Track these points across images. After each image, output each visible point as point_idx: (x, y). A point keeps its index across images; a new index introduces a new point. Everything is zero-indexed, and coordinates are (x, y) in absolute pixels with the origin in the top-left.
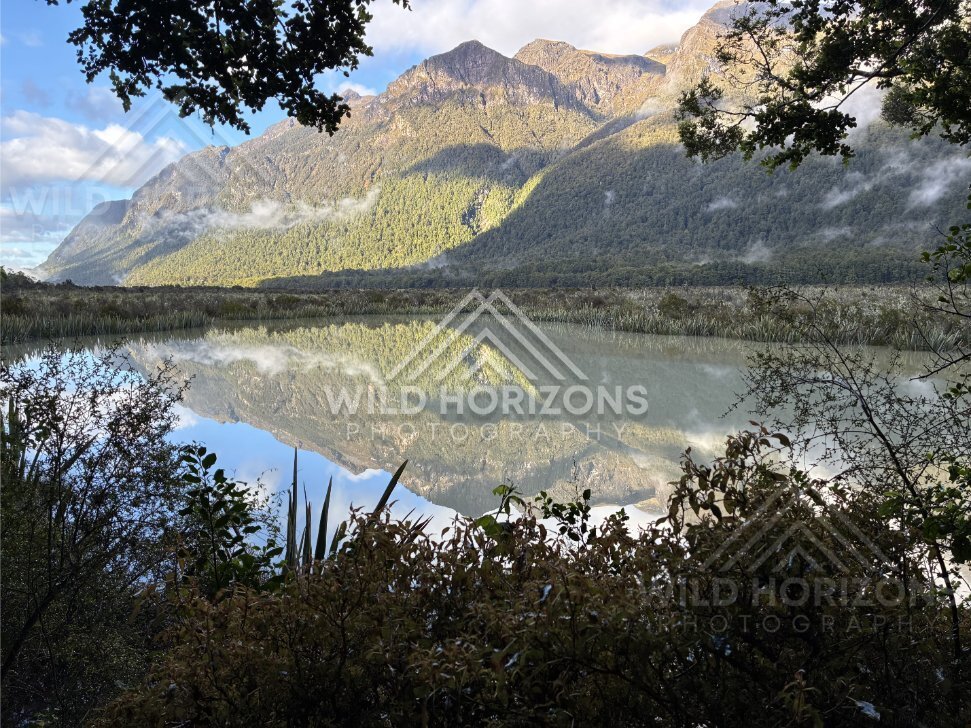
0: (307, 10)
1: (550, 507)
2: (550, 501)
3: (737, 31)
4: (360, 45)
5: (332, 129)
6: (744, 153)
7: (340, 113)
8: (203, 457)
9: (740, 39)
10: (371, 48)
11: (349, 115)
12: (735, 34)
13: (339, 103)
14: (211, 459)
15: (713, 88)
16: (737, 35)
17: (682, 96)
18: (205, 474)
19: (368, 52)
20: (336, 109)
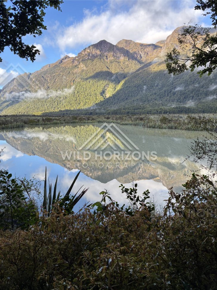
0: (17, 10)
1: (124, 189)
2: (124, 187)
3: (185, 33)
4: (41, 25)
5: (33, 59)
6: (191, 69)
7: (35, 53)
8: (7, 175)
9: (186, 36)
10: (46, 26)
11: (39, 54)
12: (184, 34)
13: (34, 49)
14: (10, 176)
15: (177, 52)
16: (185, 34)
17: (167, 54)
18: (8, 180)
19: (45, 28)
20: (33, 51)
